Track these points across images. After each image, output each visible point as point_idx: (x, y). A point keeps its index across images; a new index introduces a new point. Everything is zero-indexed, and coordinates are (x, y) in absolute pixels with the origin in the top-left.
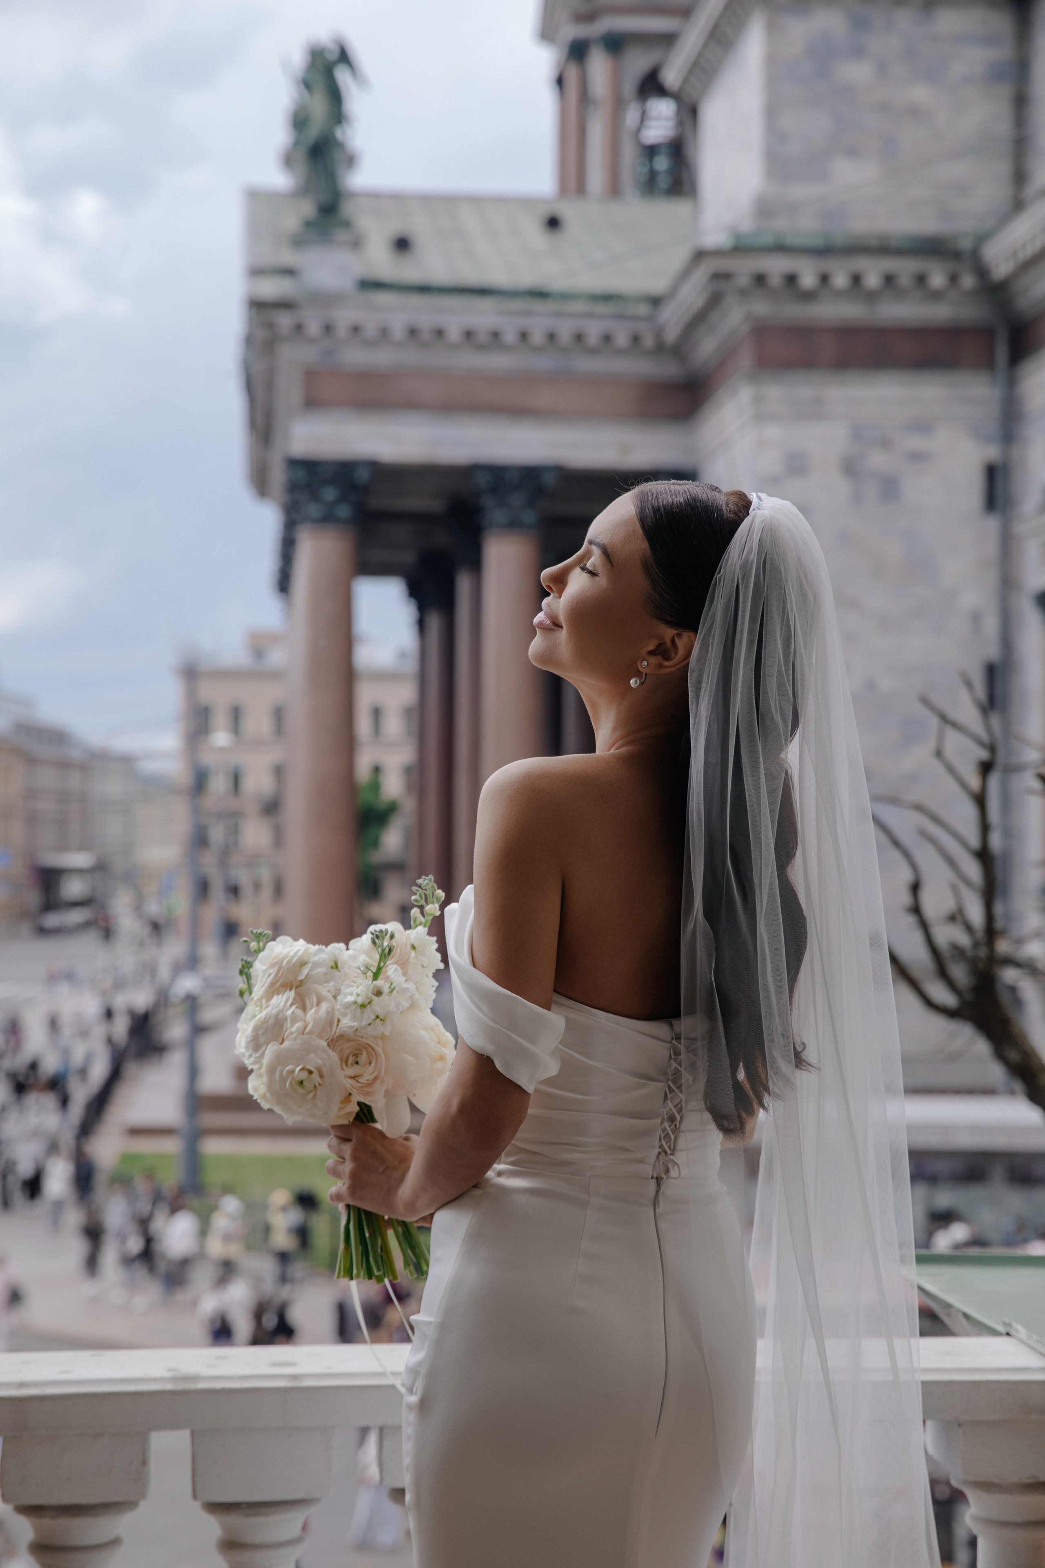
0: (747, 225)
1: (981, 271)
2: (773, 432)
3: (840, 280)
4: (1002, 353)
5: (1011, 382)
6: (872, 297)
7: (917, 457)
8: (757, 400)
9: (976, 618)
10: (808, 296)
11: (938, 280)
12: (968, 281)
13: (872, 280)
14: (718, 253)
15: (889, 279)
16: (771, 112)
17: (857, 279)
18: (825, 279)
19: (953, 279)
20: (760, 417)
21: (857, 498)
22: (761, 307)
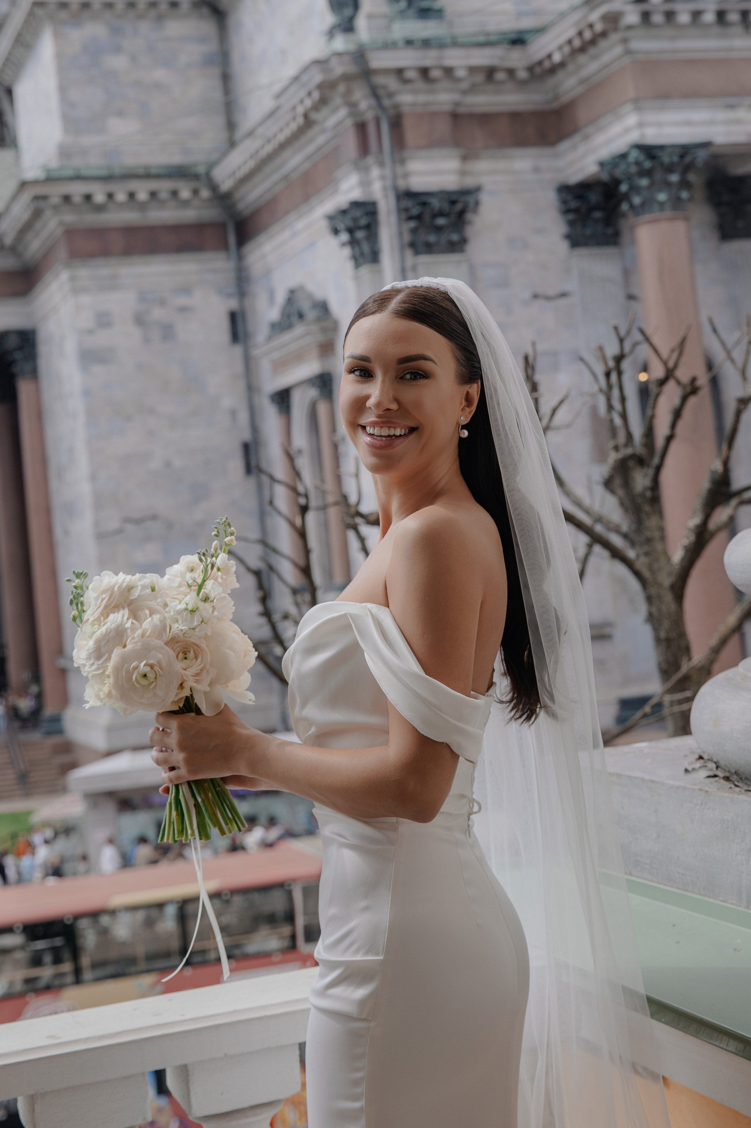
0: (54, 163)
1: (214, 188)
2: (85, 299)
3: (121, 197)
4: (232, 239)
5: (240, 258)
6: (143, 207)
7: (183, 309)
8: (72, 279)
9: (233, 413)
10: (100, 208)
11: (185, 194)
12: (205, 193)
13: (142, 196)
14: (36, 182)
15: (153, 194)
16: (63, 89)
17: (132, 195)
18: (110, 196)
19: (196, 192)
20: (76, 291)
21: (147, 340)
22: (69, 217)
